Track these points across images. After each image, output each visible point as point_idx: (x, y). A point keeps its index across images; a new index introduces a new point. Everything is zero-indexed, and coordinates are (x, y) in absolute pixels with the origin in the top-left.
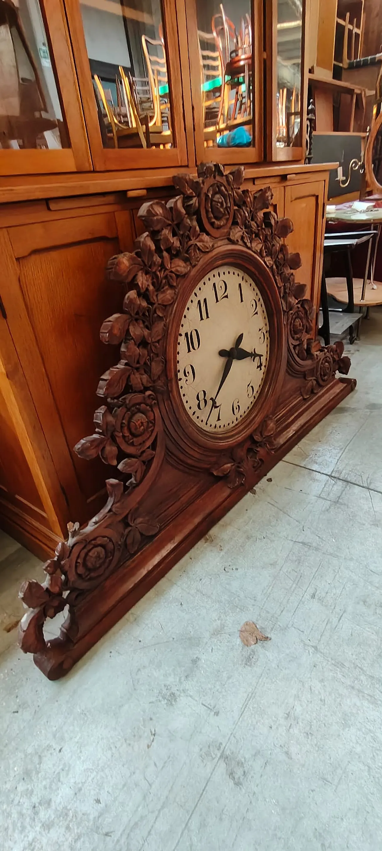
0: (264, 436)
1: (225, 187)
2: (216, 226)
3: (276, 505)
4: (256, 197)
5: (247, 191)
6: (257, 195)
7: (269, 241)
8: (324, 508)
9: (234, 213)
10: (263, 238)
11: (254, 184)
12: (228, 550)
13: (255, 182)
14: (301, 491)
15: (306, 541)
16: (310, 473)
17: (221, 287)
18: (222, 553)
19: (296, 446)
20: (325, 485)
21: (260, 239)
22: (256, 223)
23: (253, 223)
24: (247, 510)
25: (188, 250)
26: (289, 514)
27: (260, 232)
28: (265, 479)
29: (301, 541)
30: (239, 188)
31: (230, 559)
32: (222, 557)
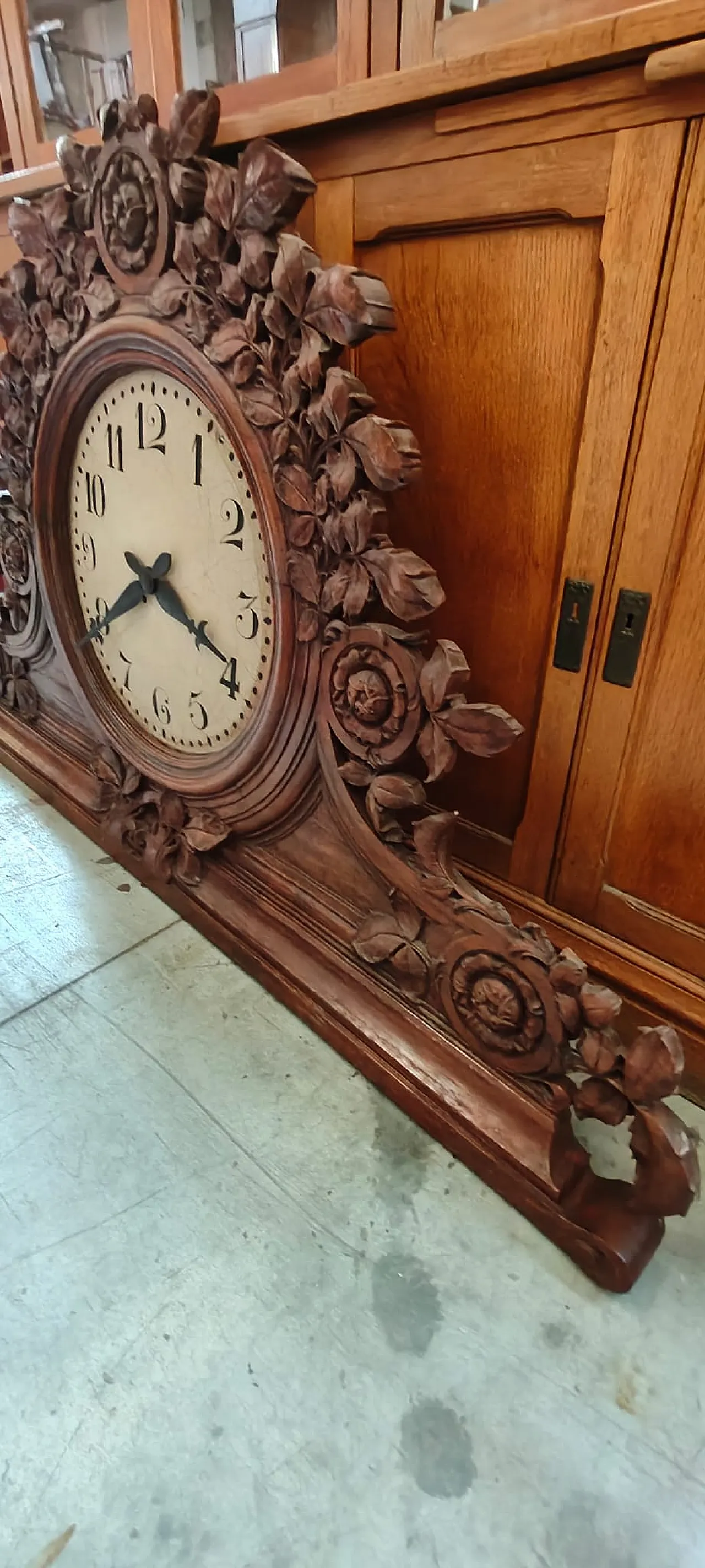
17: (153, 419)
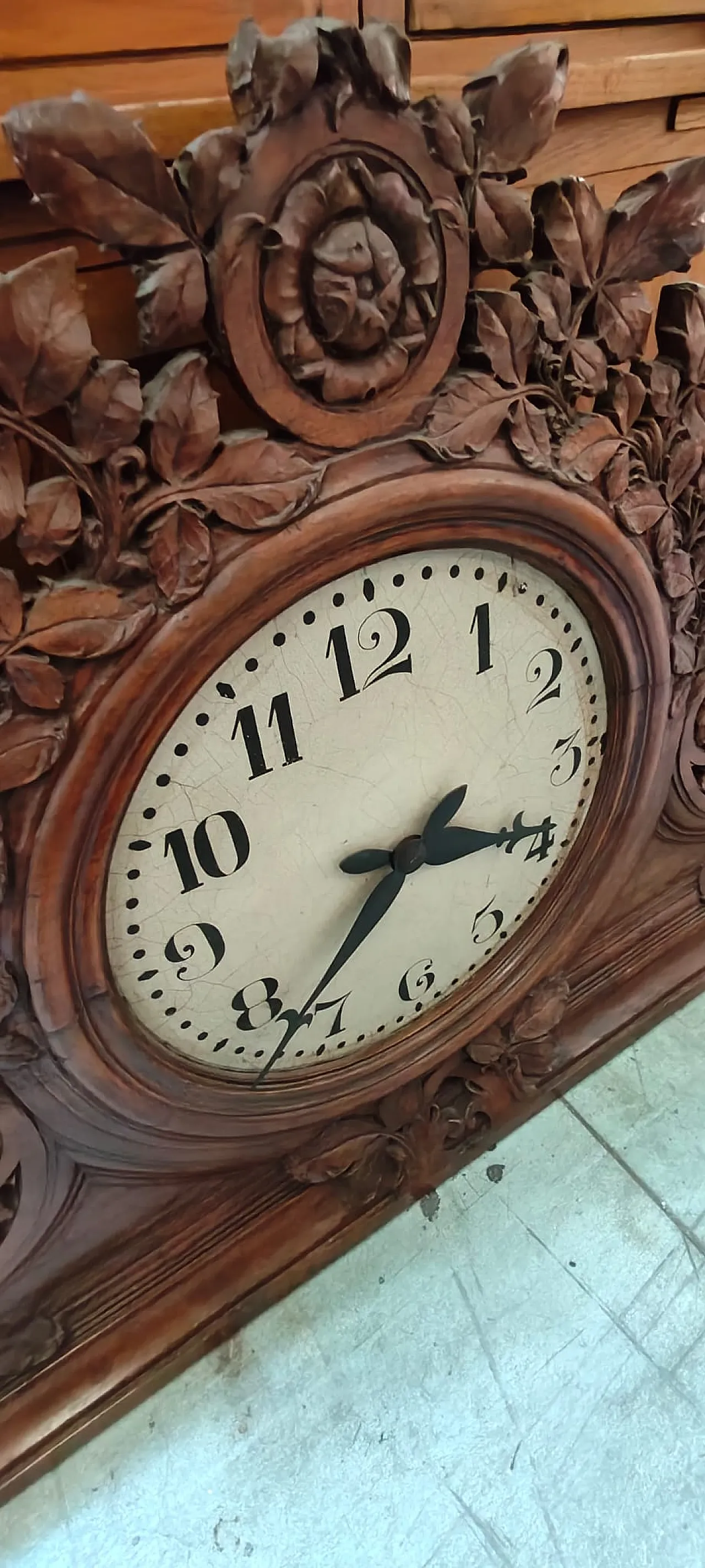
0: (513, 1040)
1: (409, 173)
2: (330, 392)
3: (474, 1298)
4: (623, 214)
5: (569, 187)
6: (630, 206)
7: (660, 420)
8: (616, 1385)
9: (471, 312)
10: (629, 413)
11: (670, 126)
12: (261, 1440)
13: (678, 118)
14: (573, 1264)
15: (504, 1527)
16: (627, 1194)
17: (374, 635)
18: (241, 1448)
19: (629, 1052)
20: (656, 1273)
21: (615, 420)
22: (602, 344)
23: (588, 346)
24: (382, 1281)
25: (141, 532)
26: (496, 1357)
27: (620, 388)
28: (481, 1164)
29: (485, 1515)
30: (516, 176)
31: (246, 1491)
32: (231, 1469)
